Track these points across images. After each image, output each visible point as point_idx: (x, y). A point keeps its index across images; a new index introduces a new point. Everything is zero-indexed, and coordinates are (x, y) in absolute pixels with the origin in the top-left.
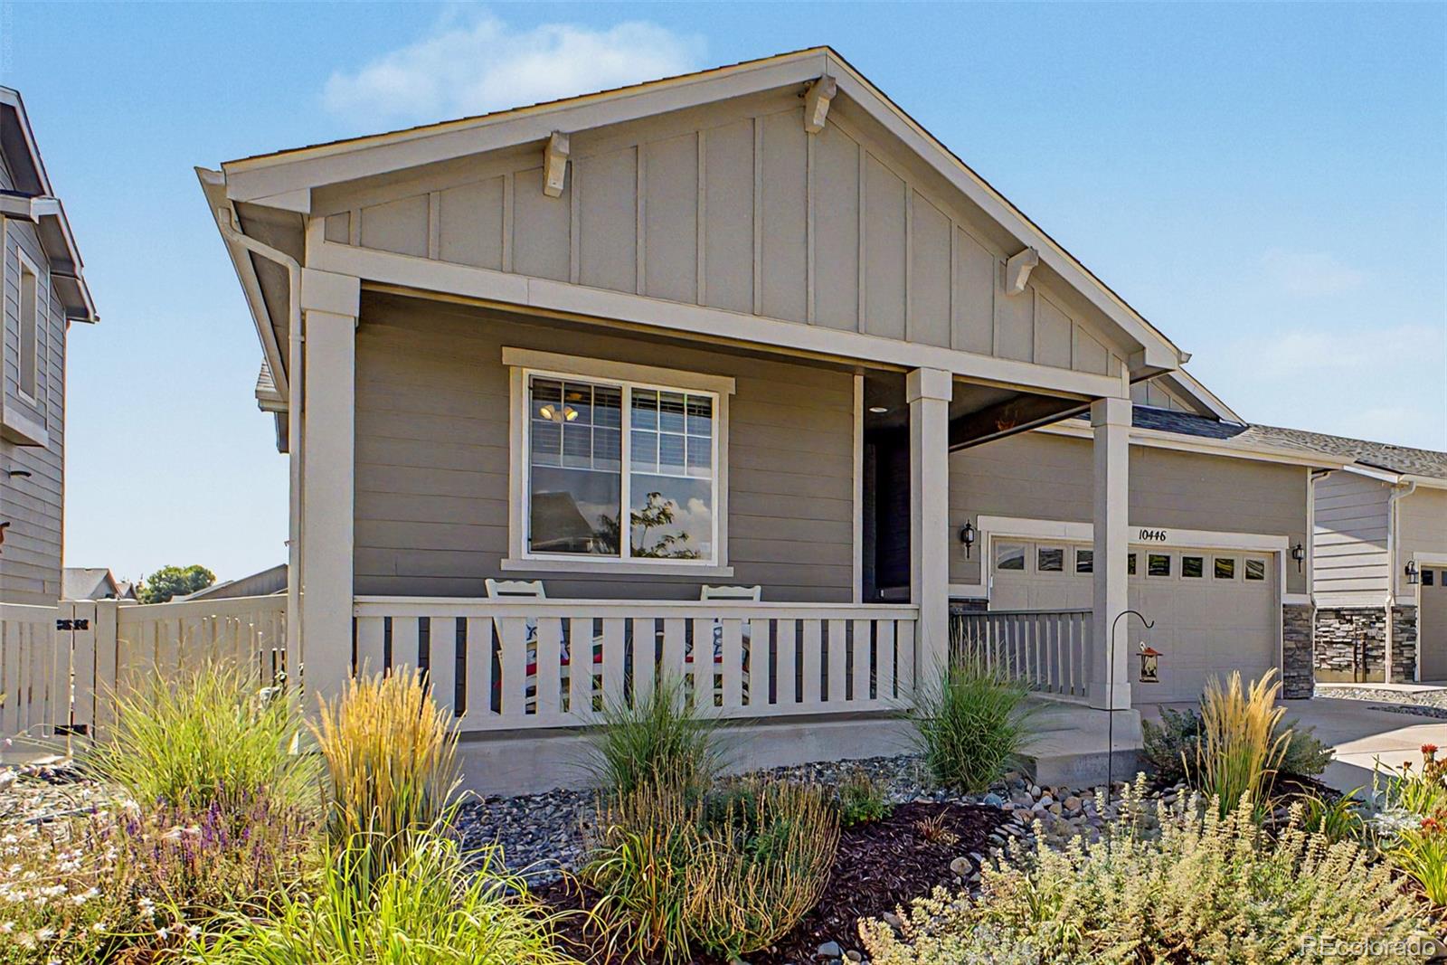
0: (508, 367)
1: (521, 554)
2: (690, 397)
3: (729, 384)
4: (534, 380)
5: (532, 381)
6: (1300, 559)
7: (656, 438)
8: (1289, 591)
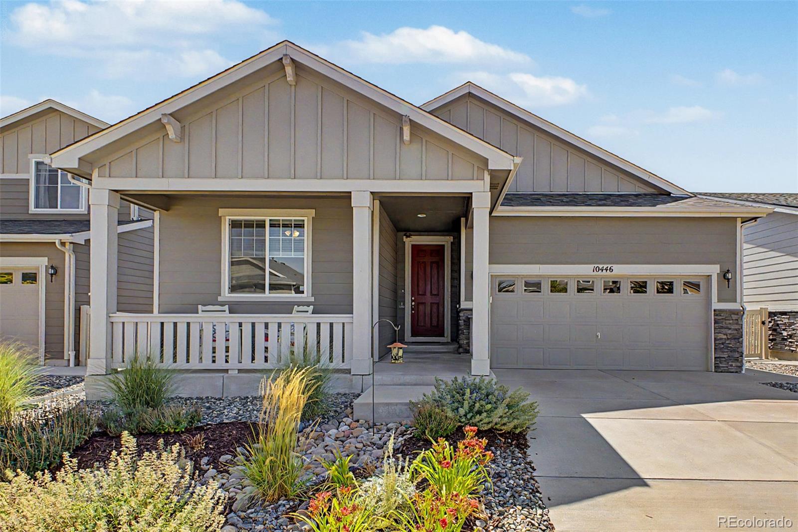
0: (221, 217)
1: (226, 294)
2: (295, 220)
3: (313, 212)
4: (232, 221)
5: (231, 222)
6: (728, 279)
7: (280, 240)
8: (720, 300)
